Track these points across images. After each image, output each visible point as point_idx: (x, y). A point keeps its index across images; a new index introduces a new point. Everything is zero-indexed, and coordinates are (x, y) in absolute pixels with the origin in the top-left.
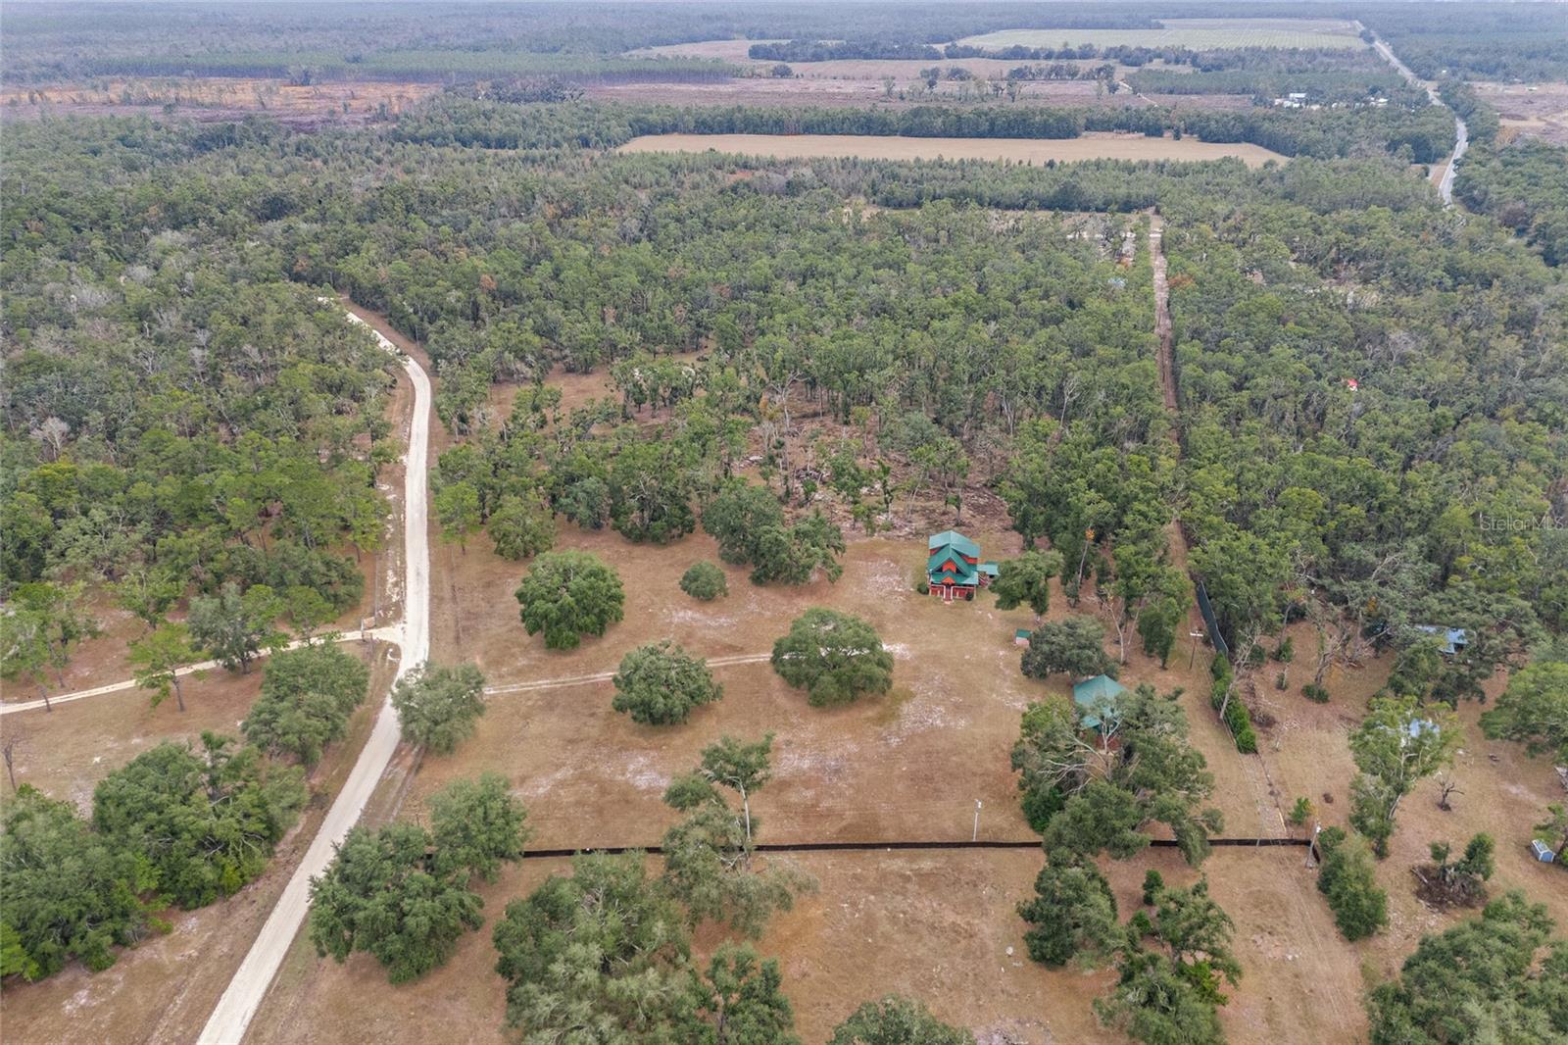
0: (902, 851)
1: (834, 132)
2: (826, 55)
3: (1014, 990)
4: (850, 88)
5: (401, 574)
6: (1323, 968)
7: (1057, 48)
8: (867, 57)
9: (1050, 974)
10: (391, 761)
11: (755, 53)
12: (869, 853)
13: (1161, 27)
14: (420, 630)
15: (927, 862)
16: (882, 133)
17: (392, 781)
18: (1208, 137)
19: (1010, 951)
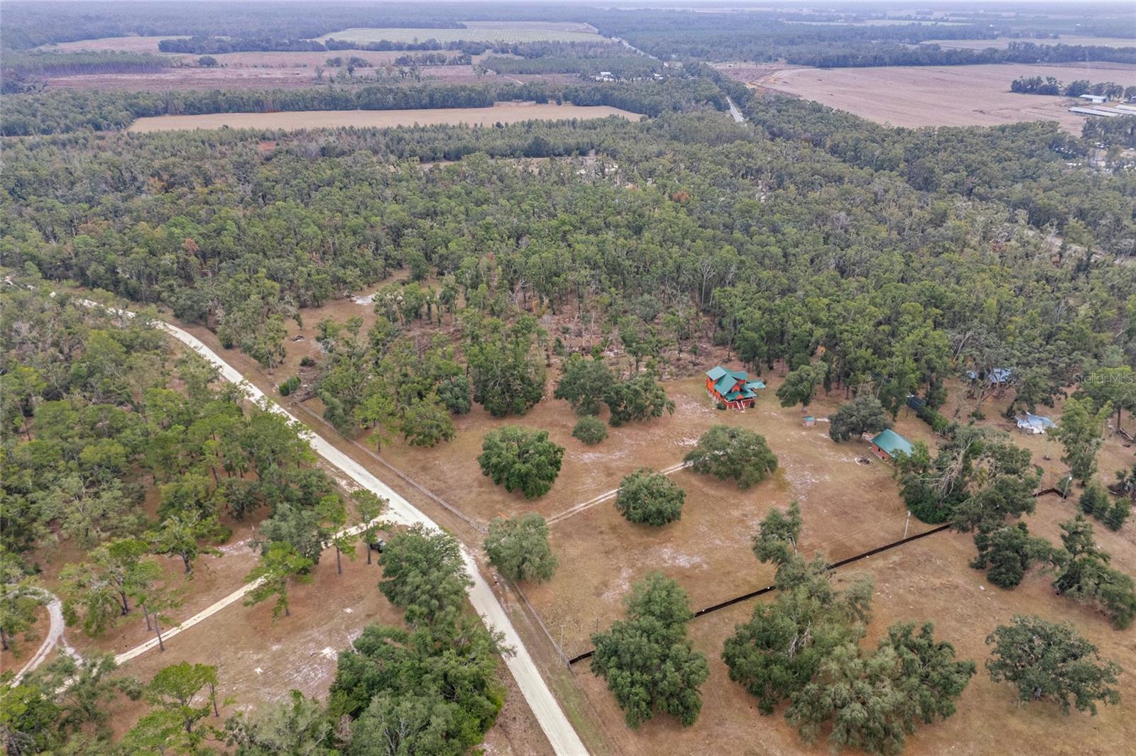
0: (875, 555)
1: (306, 108)
2: (230, 48)
3: (1006, 607)
4: (278, 74)
5: (344, 475)
6: (1116, 547)
7: (410, 41)
8: (265, 49)
9: (1012, 593)
10: (499, 602)
11: (164, 47)
12: (859, 562)
13: (464, 27)
14: (409, 510)
15: (895, 556)
16: (346, 108)
17: (515, 612)
18: (578, 102)
19: (982, 588)
